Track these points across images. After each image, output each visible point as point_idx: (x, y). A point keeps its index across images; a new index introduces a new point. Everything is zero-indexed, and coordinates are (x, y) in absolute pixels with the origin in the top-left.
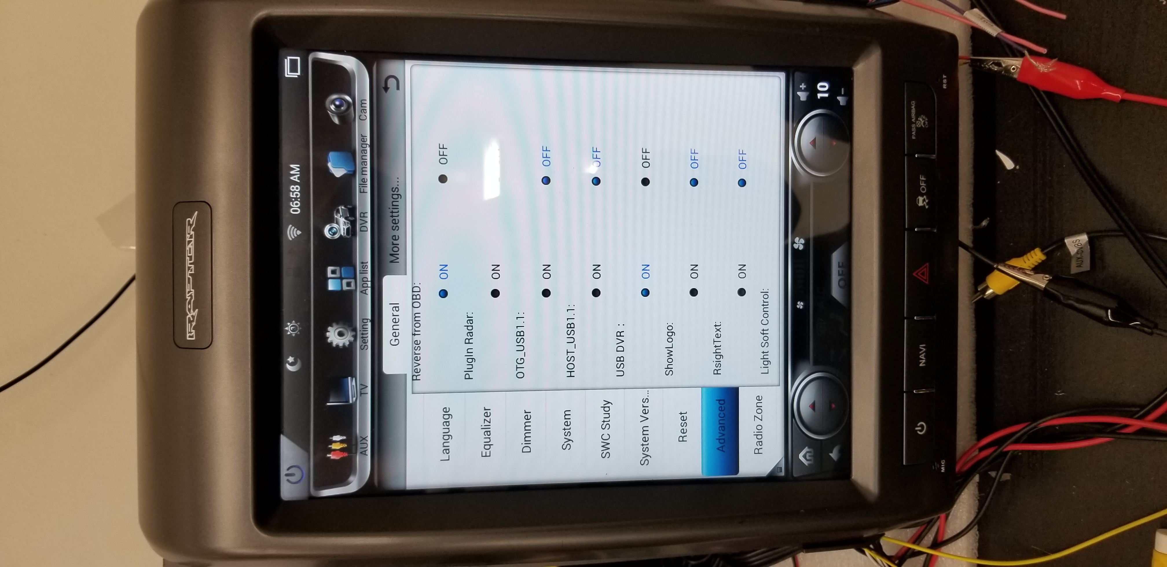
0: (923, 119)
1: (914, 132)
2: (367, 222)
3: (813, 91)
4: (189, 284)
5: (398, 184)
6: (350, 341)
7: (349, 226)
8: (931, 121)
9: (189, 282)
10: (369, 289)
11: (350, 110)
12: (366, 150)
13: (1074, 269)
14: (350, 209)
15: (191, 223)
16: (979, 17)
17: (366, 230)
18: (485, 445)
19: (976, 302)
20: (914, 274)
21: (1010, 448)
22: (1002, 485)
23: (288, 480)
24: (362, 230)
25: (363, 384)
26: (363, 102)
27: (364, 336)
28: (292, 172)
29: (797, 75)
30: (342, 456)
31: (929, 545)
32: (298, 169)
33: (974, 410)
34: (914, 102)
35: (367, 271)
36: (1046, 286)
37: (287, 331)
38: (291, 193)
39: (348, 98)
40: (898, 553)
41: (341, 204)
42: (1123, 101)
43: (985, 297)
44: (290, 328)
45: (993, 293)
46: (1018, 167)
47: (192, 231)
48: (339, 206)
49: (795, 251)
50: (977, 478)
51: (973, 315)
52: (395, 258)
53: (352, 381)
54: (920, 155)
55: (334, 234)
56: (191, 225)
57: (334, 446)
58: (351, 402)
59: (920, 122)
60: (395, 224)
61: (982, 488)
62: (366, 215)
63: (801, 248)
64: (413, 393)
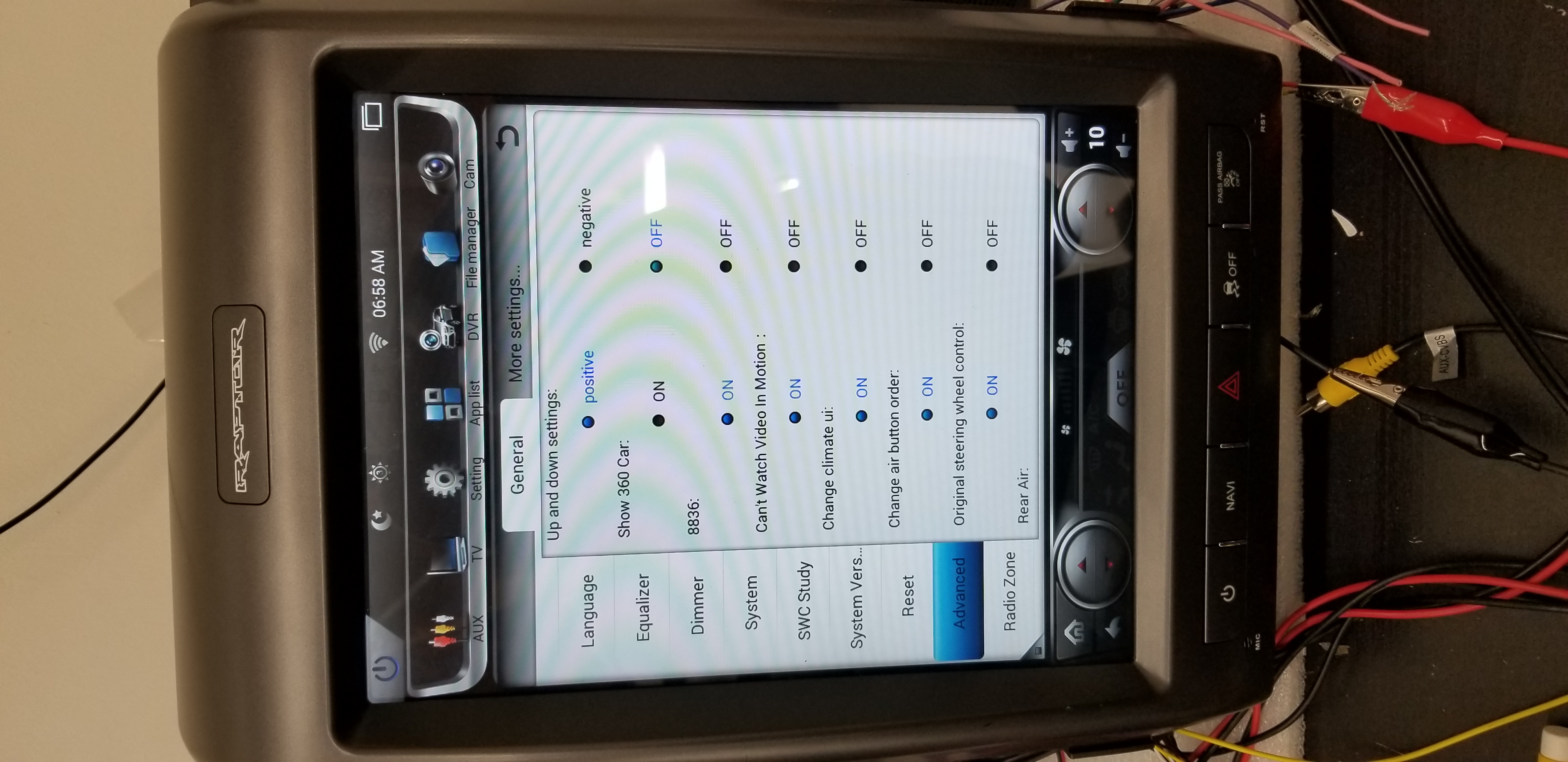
0: (1233, 176)
1: (1221, 194)
2: (477, 327)
3: (1082, 138)
4: (237, 418)
5: (519, 274)
6: (457, 488)
7: (454, 332)
8: (1244, 178)
9: (237, 415)
10: (482, 417)
11: (451, 175)
12: (475, 229)
13: (1437, 376)
14: (453, 310)
15: (238, 334)
16: (1310, 33)
17: (477, 338)
18: (641, 625)
19: (1303, 416)
20: (1220, 387)
21: (1349, 614)
22: (1337, 660)
23: (377, 676)
24: (470, 338)
25: (475, 546)
26: (469, 163)
27: (476, 481)
28: (373, 261)
29: (1062, 116)
30: (449, 643)
31: (1239, 740)
32: (382, 257)
33: (1301, 561)
34: (1220, 152)
35: (479, 393)
36: (1399, 400)
37: (372, 476)
38: (373, 289)
39: (449, 158)
40: (1197, 749)
41: (442, 304)
42: (1504, 148)
43: (1315, 409)
44: (375, 473)
45: (1327, 404)
46: (1361, 234)
47: (239, 345)
48: (439, 306)
49: (1059, 357)
50: (1304, 652)
51: (1300, 433)
52: (516, 375)
53: (460, 542)
54: (1228, 226)
55: (434, 343)
56: (238, 338)
57: (438, 630)
58: (459, 570)
59: (1229, 180)
60: (516, 328)
61: (1310, 663)
62: (475, 317)
63: (1067, 352)
64: (543, 557)
